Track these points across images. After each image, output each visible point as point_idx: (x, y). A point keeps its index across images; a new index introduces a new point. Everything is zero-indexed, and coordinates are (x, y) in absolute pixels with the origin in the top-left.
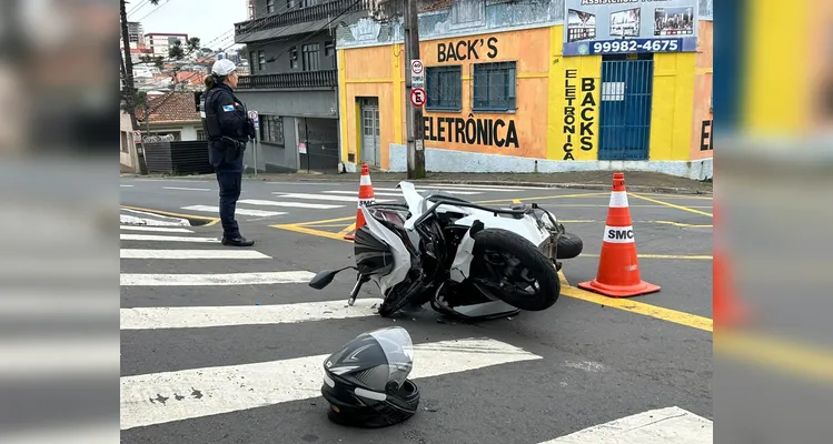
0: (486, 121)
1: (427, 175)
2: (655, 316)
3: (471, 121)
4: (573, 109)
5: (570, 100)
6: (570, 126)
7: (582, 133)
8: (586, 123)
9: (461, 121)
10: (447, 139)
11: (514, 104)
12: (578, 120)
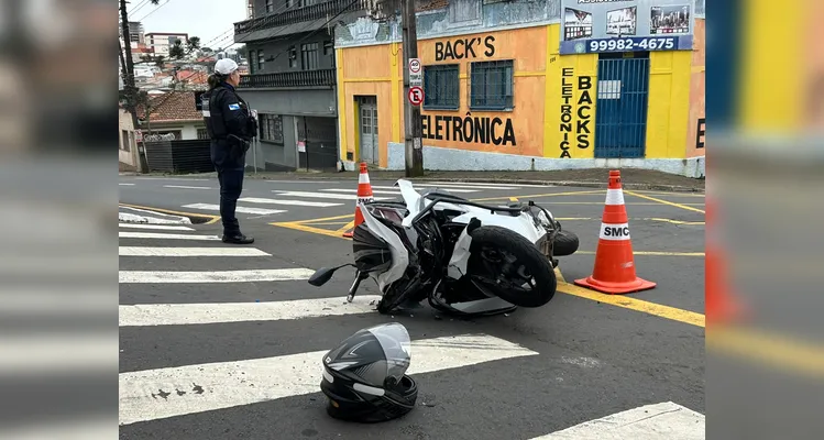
0: (483, 119)
1: (425, 173)
2: (651, 312)
3: (468, 119)
4: (570, 107)
5: (567, 98)
6: (567, 124)
7: (579, 131)
8: (583, 121)
9: (459, 119)
10: (444, 136)
11: (511, 102)
12: (575, 119)
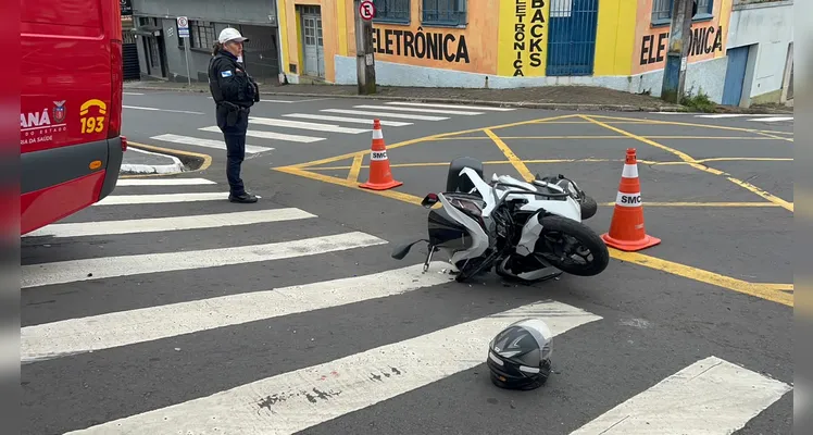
0: (435, 35)
1: (378, 89)
3: (419, 34)
4: (524, 26)
5: (521, 16)
6: (520, 43)
7: (531, 50)
8: (535, 40)
9: (410, 34)
10: (395, 52)
11: (464, 18)
12: (528, 36)
